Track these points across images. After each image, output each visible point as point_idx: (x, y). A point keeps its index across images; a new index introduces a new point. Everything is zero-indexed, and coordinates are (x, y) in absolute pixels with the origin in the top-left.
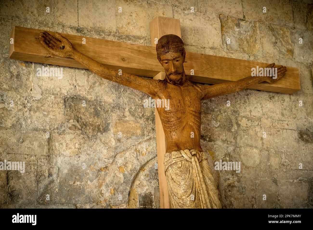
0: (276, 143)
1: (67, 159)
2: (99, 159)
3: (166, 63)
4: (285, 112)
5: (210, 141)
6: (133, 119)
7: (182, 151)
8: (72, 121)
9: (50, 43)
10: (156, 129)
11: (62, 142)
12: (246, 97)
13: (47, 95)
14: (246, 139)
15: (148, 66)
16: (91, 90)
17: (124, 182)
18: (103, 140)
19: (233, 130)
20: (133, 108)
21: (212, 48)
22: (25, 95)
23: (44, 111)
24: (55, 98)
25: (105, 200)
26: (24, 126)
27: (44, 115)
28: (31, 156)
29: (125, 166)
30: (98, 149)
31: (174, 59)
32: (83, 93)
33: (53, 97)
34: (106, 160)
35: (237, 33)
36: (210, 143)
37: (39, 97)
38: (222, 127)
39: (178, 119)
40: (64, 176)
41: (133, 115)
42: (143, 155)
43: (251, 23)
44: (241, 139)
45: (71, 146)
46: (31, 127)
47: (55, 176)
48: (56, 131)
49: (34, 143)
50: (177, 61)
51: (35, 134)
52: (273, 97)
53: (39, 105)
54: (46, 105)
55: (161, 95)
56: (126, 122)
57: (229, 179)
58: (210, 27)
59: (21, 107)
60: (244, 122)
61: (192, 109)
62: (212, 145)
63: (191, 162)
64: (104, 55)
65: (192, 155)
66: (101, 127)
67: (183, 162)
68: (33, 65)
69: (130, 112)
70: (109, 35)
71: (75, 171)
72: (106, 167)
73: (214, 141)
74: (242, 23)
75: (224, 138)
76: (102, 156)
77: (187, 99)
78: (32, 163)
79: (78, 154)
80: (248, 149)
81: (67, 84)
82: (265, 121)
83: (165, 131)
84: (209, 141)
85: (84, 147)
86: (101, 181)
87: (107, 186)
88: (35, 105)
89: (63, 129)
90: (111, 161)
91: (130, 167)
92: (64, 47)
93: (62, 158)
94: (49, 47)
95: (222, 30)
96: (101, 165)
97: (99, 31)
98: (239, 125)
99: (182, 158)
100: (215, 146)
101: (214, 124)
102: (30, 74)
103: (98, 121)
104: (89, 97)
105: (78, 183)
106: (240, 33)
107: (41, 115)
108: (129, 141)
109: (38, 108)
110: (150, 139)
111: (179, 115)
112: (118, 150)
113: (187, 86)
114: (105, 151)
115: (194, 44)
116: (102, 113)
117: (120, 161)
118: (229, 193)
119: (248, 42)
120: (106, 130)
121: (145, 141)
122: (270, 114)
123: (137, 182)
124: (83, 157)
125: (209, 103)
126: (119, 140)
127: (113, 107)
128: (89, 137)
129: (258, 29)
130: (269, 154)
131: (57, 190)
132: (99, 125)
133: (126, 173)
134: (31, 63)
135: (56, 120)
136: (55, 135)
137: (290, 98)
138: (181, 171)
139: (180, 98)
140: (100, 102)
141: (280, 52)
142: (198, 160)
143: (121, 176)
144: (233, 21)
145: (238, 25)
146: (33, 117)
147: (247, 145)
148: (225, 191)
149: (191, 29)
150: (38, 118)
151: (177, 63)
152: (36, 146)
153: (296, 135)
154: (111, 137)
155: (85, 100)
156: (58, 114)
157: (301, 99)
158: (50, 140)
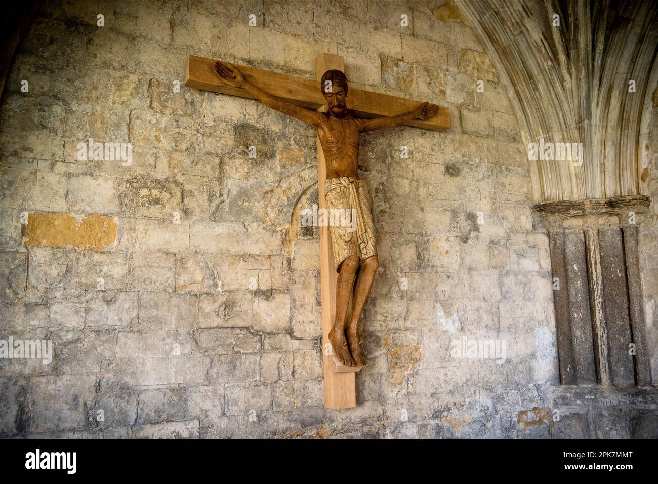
0: (425, 175)
1: (237, 181)
2: (266, 183)
3: (330, 96)
4: (434, 148)
5: (367, 170)
6: (297, 147)
7: (341, 179)
8: (241, 147)
9: (222, 73)
10: (317, 157)
11: (232, 166)
12: (400, 132)
13: (219, 122)
14: (398, 170)
15: (313, 99)
16: (260, 119)
17: (288, 204)
18: (270, 165)
19: (387, 162)
20: (298, 137)
21: (372, 85)
22: (199, 121)
23: (216, 136)
24: (226, 125)
25: (270, 220)
26: (197, 150)
27: (216, 140)
28: (204, 178)
29: (289, 190)
30: (265, 173)
31: (337, 93)
32: (252, 122)
33: (224, 124)
34: (272, 184)
35: (395, 72)
36: (366, 172)
37: (211, 123)
38: (378, 158)
39: (339, 148)
40: (233, 197)
41: (298, 144)
42: (305, 181)
43: (408, 63)
44: (394, 170)
45: (241, 170)
46: (204, 151)
47: (225, 197)
48: (227, 156)
49: (207, 165)
50: (340, 95)
51: (208, 158)
52: (425, 133)
53: (212, 131)
54: (218, 132)
55: (324, 126)
56: (291, 150)
57: (381, 205)
58: (371, 65)
59: (195, 132)
60: (397, 155)
61: (351, 140)
62: (368, 175)
63: (349, 188)
64: (272, 87)
65: (350, 183)
66: (268, 154)
67: (342, 188)
68: (206, 94)
69: (295, 141)
70: (277, 69)
71: (244, 193)
72: (272, 190)
73: (370, 171)
74: (401, 63)
75: (379, 169)
76: (268, 180)
77: (347, 131)
78: (205, 183)
79: (247, 177)
80: (400, 179)
81: (237, 112)
82: (417, 155)
83: (326, 159)
84: (365, 171)
85: (252, 171)
86: (267, 203)
87: (272, 207)
88: (208, 130)
89: (234, 154)
90: (277, 185)
91: (293, 191)
92: (235, 77)
93: (232, 180)
94: (222, 76)
95: (382, 69)
96: (267, 188)
98: (392, 158)
99: (341, 185)
100: (370, 176)
101: (371, 155)
102: (203, 102)
103: (265, 148)
104: (258, 125)
105: (247, 204)
106: (398, 72)
107: (214, 140)
108: (293, 167)
109: (210, 133)
110: (312, 166)
111: (340, 145)
112: (283, 175)
113: (348, 119)
114: (271, 176)
115: (355, 81)
116: (269, 141)
117: (285, 185)
118: (381, 218)
119: (404, 81)
120: (272, 156)
121: (308, 168)
122: (422, 149)
123: (299, 205)
124: (252, 181)
125: (367, 136)
126: (284, 167)
127: (280, 136)
128: (257, 163)
129: (415, 70)
130: (418, 185)
131: (227, 209)
132: (266, 152)
133: (290, 196)
134: (205, 91)
135: (227, 145)
136: (226, 159)
137: (440, 135)
138: (339, 196)
139: (341, 130)
140: (268, 131)
141: (434, 92)
142: (355, 187)
143: (286, 199)
144: (392, 61)
145: (397, 65)
146: (206, 142)
147: (400, 176)
148: (378, 216)
149: (353, 67)
150: (211, 143)
151: (339, 97)
152: (208, 169)
153: (443, 168)
154: (277, 163)
155: (254, 129)
156: (229, 140)
157: (450, 136)
158: (221, 164)
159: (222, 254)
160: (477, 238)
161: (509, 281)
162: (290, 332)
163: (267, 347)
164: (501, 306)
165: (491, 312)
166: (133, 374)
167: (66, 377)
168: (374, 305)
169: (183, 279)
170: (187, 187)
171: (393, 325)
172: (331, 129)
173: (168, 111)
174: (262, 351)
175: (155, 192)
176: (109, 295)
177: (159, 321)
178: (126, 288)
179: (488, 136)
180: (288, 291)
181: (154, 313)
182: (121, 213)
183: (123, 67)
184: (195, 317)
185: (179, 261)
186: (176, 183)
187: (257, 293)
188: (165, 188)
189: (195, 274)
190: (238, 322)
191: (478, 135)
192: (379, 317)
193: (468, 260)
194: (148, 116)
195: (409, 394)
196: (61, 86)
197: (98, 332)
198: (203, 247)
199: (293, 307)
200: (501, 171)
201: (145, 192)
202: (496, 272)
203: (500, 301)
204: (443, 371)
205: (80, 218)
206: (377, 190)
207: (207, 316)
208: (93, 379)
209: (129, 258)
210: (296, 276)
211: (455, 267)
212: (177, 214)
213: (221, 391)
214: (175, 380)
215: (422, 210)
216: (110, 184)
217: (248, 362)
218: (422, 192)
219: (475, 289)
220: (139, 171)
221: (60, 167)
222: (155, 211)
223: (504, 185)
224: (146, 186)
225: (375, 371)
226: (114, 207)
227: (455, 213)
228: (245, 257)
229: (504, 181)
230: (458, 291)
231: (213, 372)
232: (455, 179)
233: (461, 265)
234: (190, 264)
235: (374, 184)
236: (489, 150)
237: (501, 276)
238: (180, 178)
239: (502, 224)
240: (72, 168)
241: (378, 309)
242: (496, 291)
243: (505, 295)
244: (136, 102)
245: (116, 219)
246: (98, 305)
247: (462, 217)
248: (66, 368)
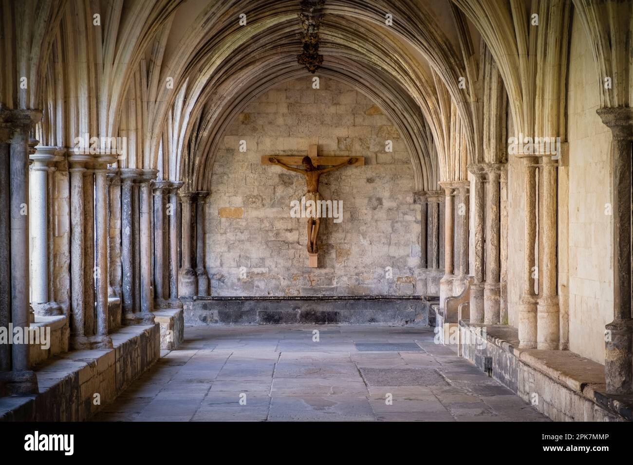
0: (356, 184)
1: (280, 193)
4: (362, 172)
6: (301, 179)
7: (311, 193)
8: (281, 182)
11: (278, 188)
13: (273, 174)
14: (344, 183)
18: (291, 187)
19: (339, 181)
21: (333, 151)
22: (267, 175)
23: (273, 179)
26: (267, 184)
27: (273, 181)
28: (269, 193)
30: (289, 190)
32: (285, 173)
33: (275, 175)
37: (271, 175)
38: (335, 180)
40: (279, 199)
43: (351, 138)
44: (342, 183)
45: (281, 189)
46: (269, 185)
47: (276, 199)
48: (276, 185)
51: (270, 187)
54: (273, 177)
55: (304, 174)
56: (299, 181)
58: (333, 143)
59: (266, 179)
60: (343, 178)
61: (315, 179)
71: (282, 197)
74: (347, 139)
75: (335, 184)
76: (291, 192)
77: (314, 175)
78: (269, 195)
79: (283, 192)
81: (279, 170)
82: (353, 176)
85: (285, 190)
89: (279, 184)
90: (294, 193)
92: (275, 162)
93: (278, 193)
94: (271, 162)
95: (338, 143)
97: (291, 151)
98: (341, 178)
99: (310, 196)
100: (331, 187)
101: (332, 179)
102: (268, 168)
103: (290, 181)
105: (283, 201)
106: (346, 143)
108: (300, 187)
109: (271, 178)
112: (296, 190)
115: (326, 150)
116: (291, 178)
117: (297, 193)
119: (349, 146)
120: (292, 184)
122: (356, 173)
124: (285, 193)
126: (297, 187)
127: (295, 177)
128: (287, 186)
129: (354, 141)
130: (353, 188)
131: (277, 203)
134: (268, 165)
135: (276, 182)
136: (276, 187)
137: (365, 166)
140: (290, 175)
141: (363, 148)
144: (343, 139)
145: (345, 140)
146: (269, 181)
147: (344, 186)
150: (271, 182)
152: (270, 190)
153: (365, 180)
154: (294, 186)
155: (286, 175)
156: (277, 180)
157: (370, 166)
158: (274, 188)
159: (275, 218)
160: (382, 207)
161: (397, 225)
162: (298, 243)
163: (290, 247)
164: (392, 235)
165: (386, 237)
166: (249, 253)
167: (232, 253)
168: (331, 234)
169: (263, 226)
170: (263, 197)
171: (339, 241)
172: (308, 176)
173: (257, 173)
174: (288, 249)
175: (254, 199)
176: (242, 231)
177: (256, 238)
178: (246, 229)
179: (391, 164)
180: (298, 229)
181: (254, 236)
182: (244, 207)
183: (243, 161)
184: (267, 237)
185: (261, 220)
186: (260, 196)
187: (287, 230)
188: (257, 198)
189: (266, 224)
190: (280, 239)
191: (385, 164)
192: (333, 239)
193: (376, 217)
194: (251, 175)
195: (345, 266)
196: (226, 170)
197: (239, 241)
198: (268, 216)
199: (299, 234)
200: (398, 178)
201: (251, 199)
202: (391, 221)
203: (391, 234)
204: (361, 259)
205: (233, 209)
206: (333, 192)
207: (270, 237)
208: (238, 254)
209: (247, 220)
210: (300, 224)
211: (369, 220)
212: (261, 205)
213: (275, 260)
214: (262, 256)
215: (354, 198)
216: (241, 198)
217: (284, 252)
218: (355, 191)
219: (378, 229)
220: (249, 193)
221: (227, 194)
222: (254, 205)
223: (398, 184)
224: (251, 198)
225: (330, 257)
226: (242, 205)
227: (370, 198)
228: (282, 219)
229: (399, 183)
230: (370, 229)
231: (273, 254)
232: (371, 184)
233: (372, 219)
234: (265, 221)
235: (333, 190)
236: (391, 169)
237: (393, 223)
238: (261, 194)
239: (395, 201)
240: (230, 194)
241: (332, 236)
242: (390, 230)
243: (394, 231)
244: (247, 171)
245: (243, 209)
246: (239, 234)
247: (374, 199)
248: (231, 250)
